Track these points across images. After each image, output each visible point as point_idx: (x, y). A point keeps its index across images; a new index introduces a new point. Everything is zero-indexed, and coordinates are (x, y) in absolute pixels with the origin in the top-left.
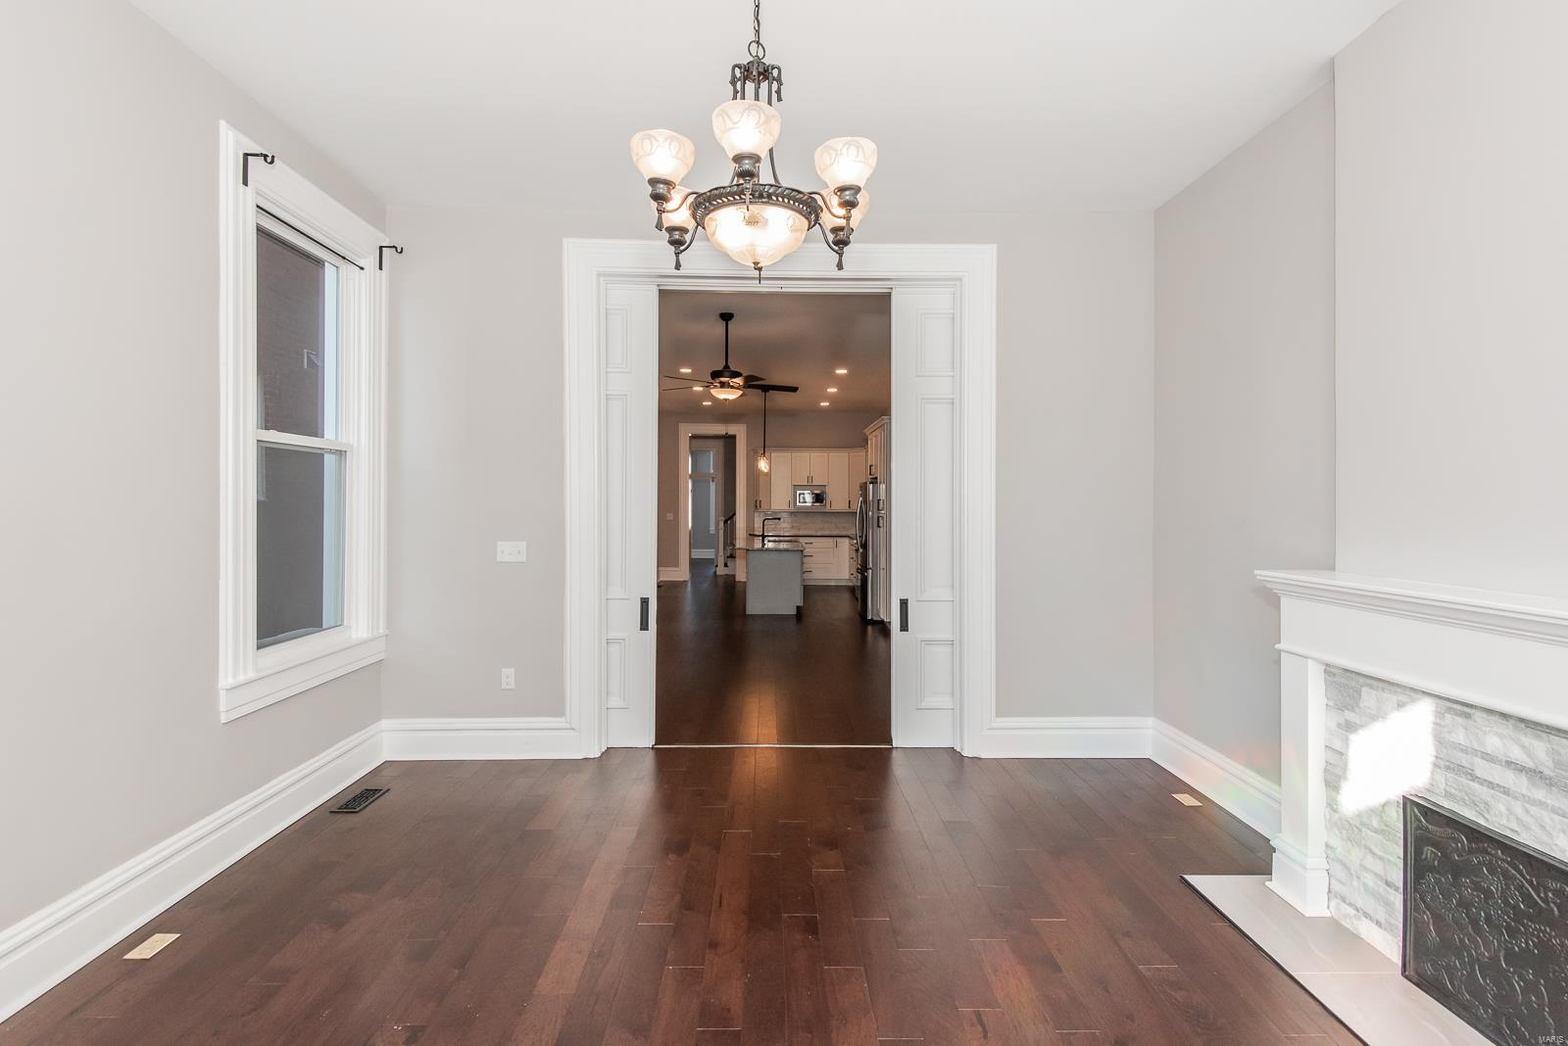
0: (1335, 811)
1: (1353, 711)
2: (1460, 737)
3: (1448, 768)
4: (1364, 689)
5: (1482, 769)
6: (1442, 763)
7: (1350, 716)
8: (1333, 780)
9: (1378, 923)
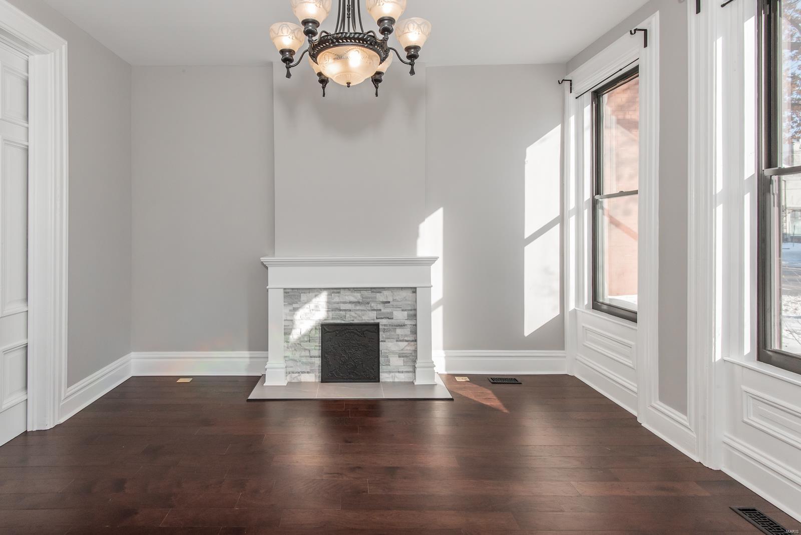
0: (288, 342)
1: (297, 303)
2: (337, 299)
3: (332, 310)
4: (302, 294)
5: (343, 307)
6: (330, 309)
7: (295, 306)
8: (287, 333)
9: (308, 373)
